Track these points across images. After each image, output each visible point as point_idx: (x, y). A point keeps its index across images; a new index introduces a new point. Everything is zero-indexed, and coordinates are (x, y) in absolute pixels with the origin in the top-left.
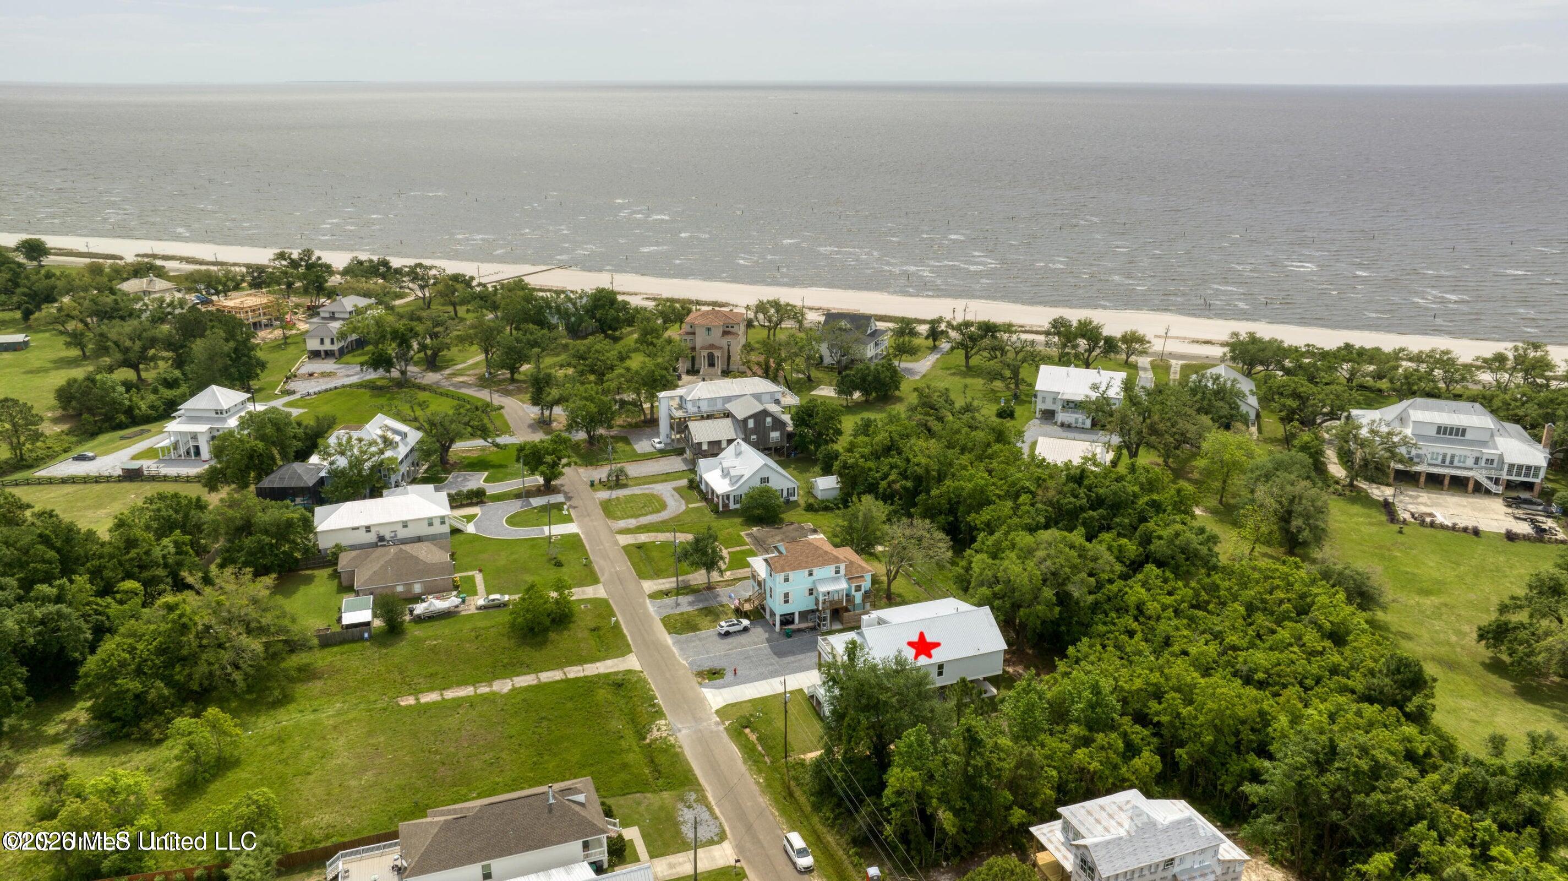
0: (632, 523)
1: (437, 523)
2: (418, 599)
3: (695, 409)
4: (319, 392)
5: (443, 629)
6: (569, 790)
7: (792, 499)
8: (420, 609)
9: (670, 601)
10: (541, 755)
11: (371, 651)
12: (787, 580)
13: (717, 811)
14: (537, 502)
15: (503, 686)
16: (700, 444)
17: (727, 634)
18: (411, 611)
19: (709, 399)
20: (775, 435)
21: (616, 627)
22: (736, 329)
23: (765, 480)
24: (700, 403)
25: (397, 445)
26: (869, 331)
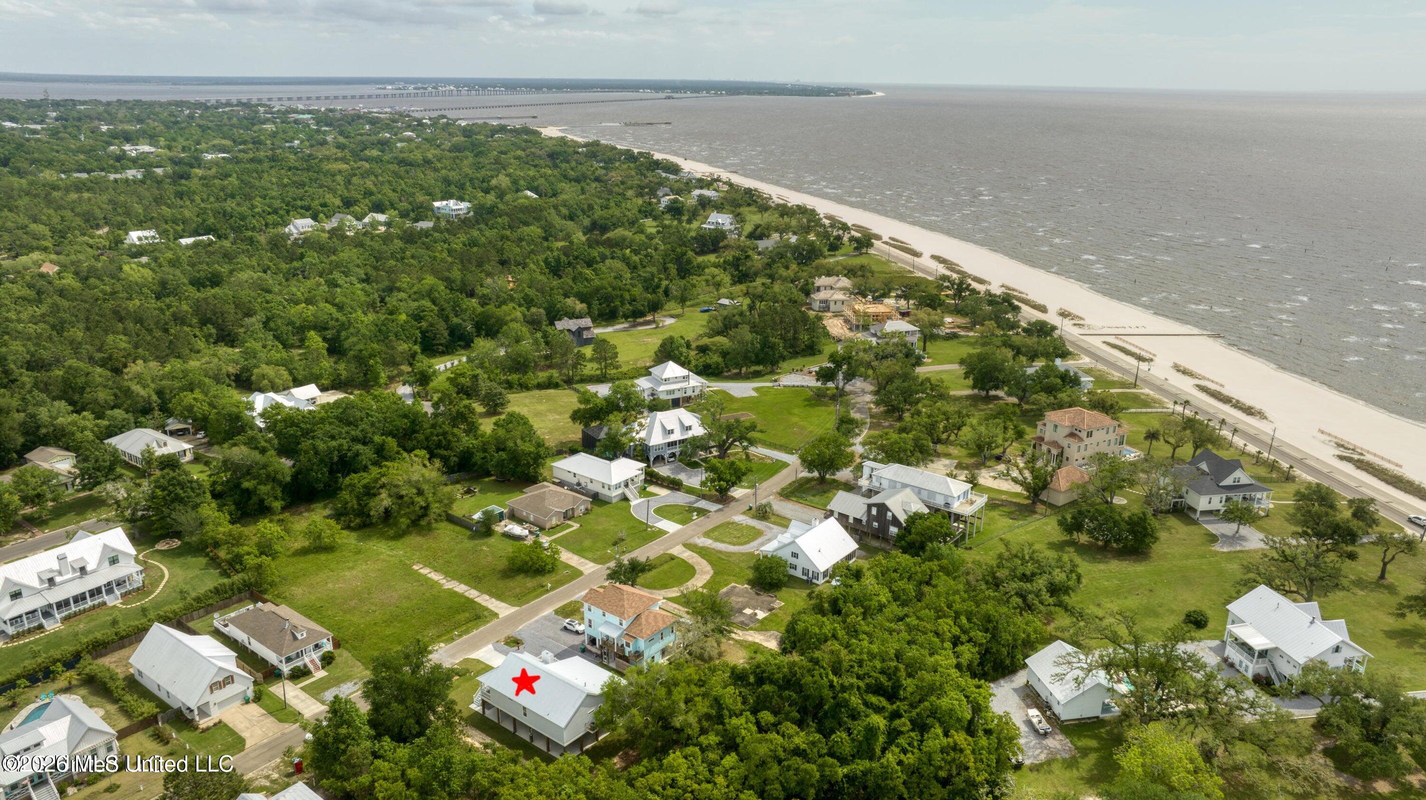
0: (708, 543)
2: (521, 522)
5: (500, 544)
6: (296, 628)
7: (814, 581)
8: (511, 527)
11: (463, 536)
12: (590, 610)
14: (698, 503)
17: (565, 628)
18: (506, 526)
19: (890, 480)
20: (894, 530)
21: (547, 591)
22: (1083, 435)
23: (795, 555)
24: (883, 481)
25: (671, 432)
26: (1228, 481)
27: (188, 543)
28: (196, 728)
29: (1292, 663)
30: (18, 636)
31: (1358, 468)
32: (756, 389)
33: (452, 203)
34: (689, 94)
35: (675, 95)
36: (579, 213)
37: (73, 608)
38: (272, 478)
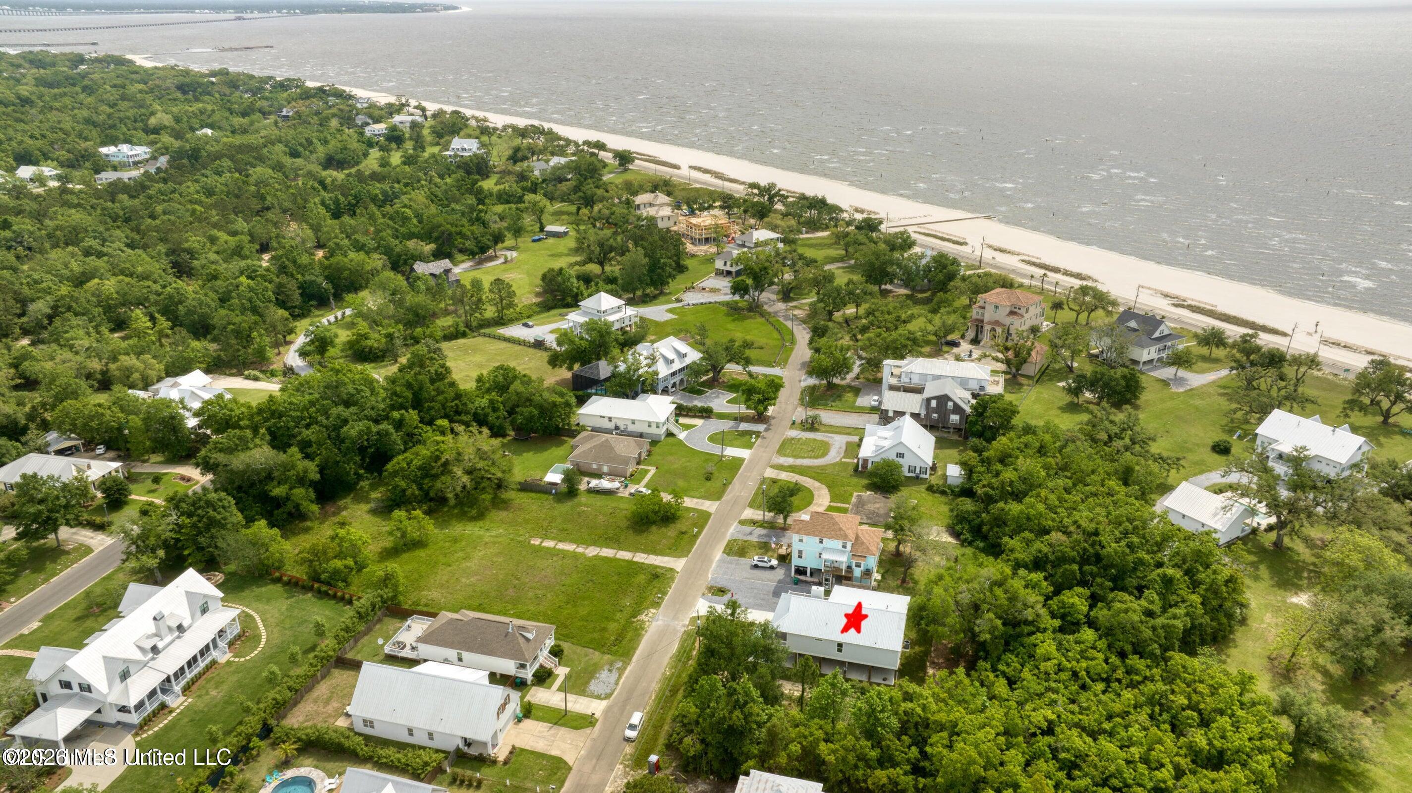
0: (790, 461)
1: (654, 426)
2: (599, 476)
3: (907, 380)
4: (697, 304)
5: (599, 501)
6: (523, 628)
7: (923, 476)
8: (594, 483)
9: (748, 529)
10: (568, 603)
11: (547, 501)
12: (801, 541)
13: (622, 681)
14: (744, 426)
15: (592, 551)
16: (887, 411)
17: (756, 566)
18: (589, 483)
19: (920, 374)
20: (955, 418)
21: (696, 536)
22: (1023, 311)
23: (900, 455)
24: (913, 376)
25: (672, 361)
26: (1157, 334)
27: (230, 573)
28: (494, 762)
29: (1332, 464)
30: (147, 722)
31: (1194, 311)
32: (670, 311)
33: (125, 148)
34: (256, 14)
35: (245, 16)
36: (300, 149)
37: (189, 675)
38: (301, 481)
